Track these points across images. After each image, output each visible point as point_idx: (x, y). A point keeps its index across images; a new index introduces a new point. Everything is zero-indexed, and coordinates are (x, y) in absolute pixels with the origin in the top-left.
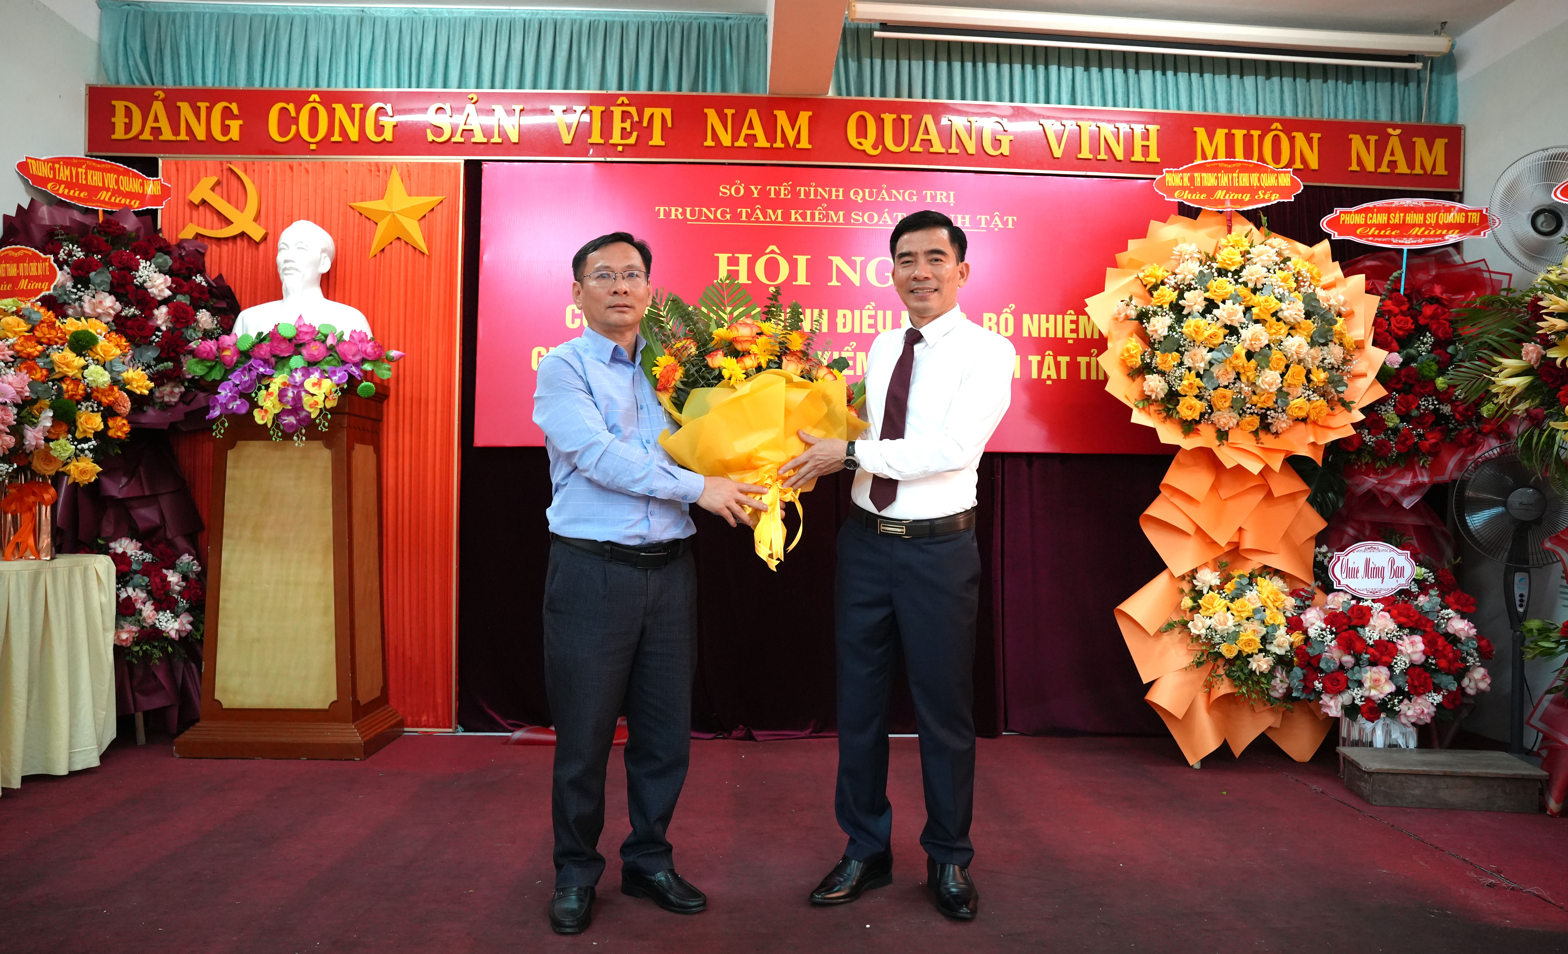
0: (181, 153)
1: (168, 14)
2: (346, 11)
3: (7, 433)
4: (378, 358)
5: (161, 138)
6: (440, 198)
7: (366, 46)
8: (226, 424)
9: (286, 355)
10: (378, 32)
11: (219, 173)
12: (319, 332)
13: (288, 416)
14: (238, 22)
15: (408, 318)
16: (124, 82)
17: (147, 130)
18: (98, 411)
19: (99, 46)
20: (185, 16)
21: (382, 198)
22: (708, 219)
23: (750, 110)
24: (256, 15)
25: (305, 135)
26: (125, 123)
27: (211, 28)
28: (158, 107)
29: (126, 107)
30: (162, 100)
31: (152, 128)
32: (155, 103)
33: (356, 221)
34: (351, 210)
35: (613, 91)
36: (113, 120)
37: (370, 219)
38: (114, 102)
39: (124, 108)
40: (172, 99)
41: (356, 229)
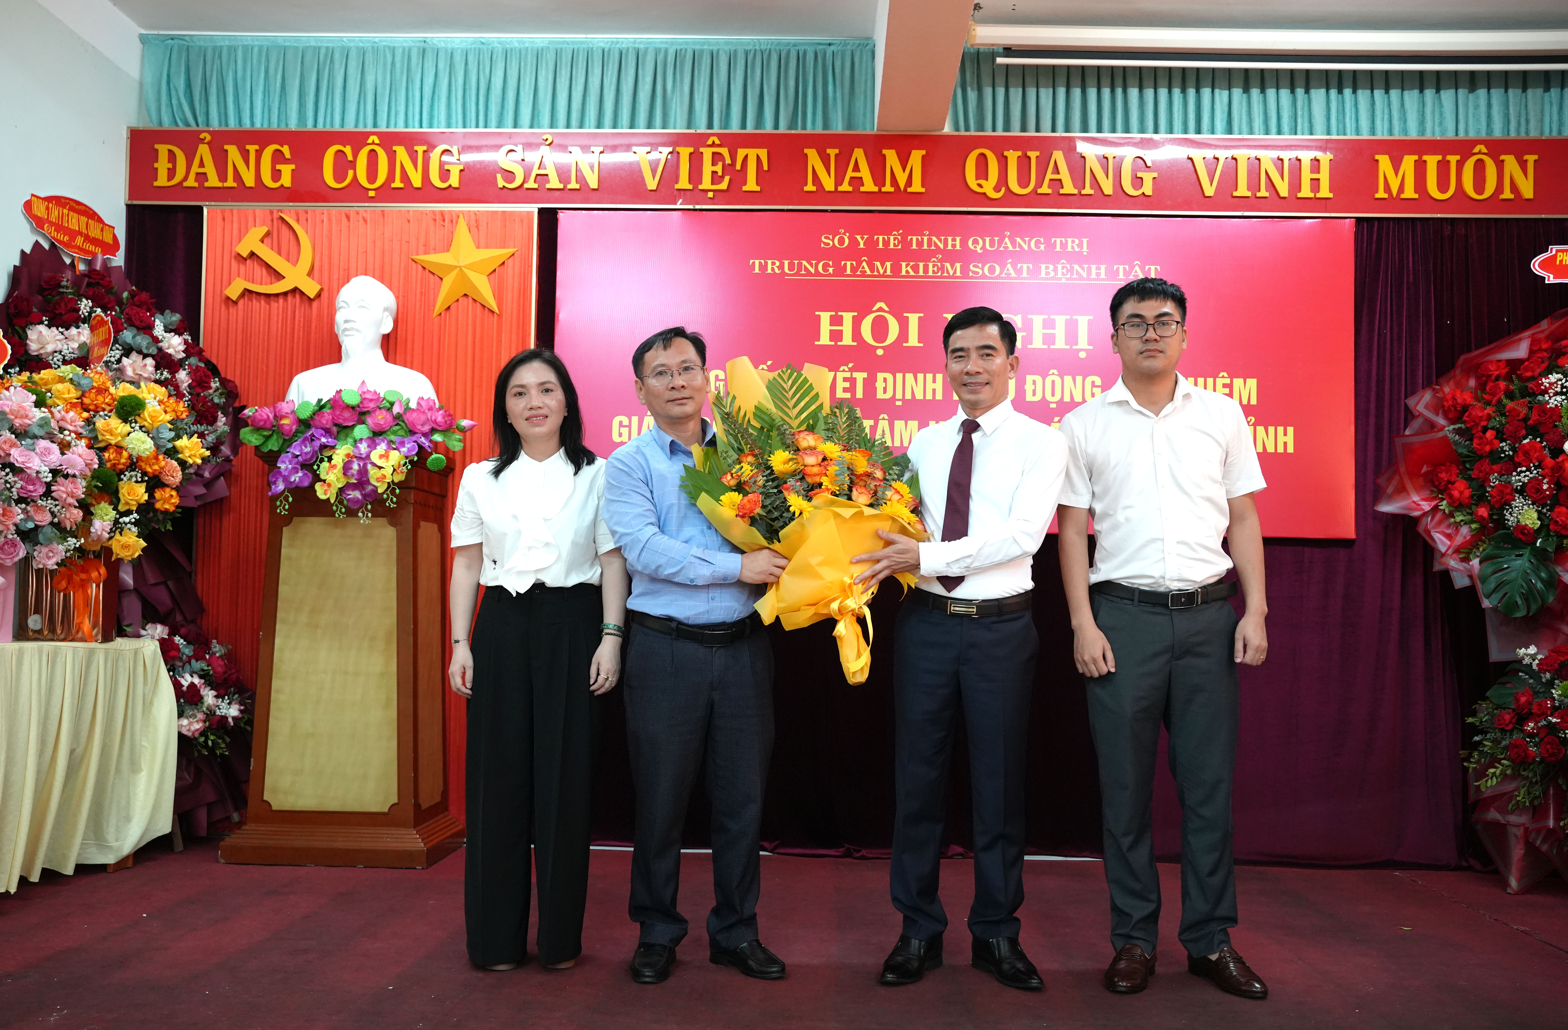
0: (228, 201)
1: (214, 48)
2: (406, 41)
3: (75, 507)
4: (448, 428)
5: (207, 184)
6: (512, 250)
7: (429, 80)
8: (291, 499)
9: (350, 424)
10: (441, 65)
11: (270, 223)
12: (384, 399)
13: (353, 490)
14: (289, 56)
15: (476, 384)
16: (167, 124)
17: (192, 176)
18: (142, 481)
19: (141, 84)
20: (232, 49)
21: (448, 251)
22: (809, 273)
23: (856, 150)
24: (307, 47)
25: (363, 180)
26: (169, 169)
27: (259, 62)
28: (203, 150)
29: (170, 151)
30: (208, 143)
31: (197, 174)
32: (201, 146)
33: (419, 276)
34: (414, 264)
35: (703, 130)
36: (156, 165)
37: (434, 275)
38: (157, 146)
39: (167, 152)
40: (219, 141)
41: (419, 284)
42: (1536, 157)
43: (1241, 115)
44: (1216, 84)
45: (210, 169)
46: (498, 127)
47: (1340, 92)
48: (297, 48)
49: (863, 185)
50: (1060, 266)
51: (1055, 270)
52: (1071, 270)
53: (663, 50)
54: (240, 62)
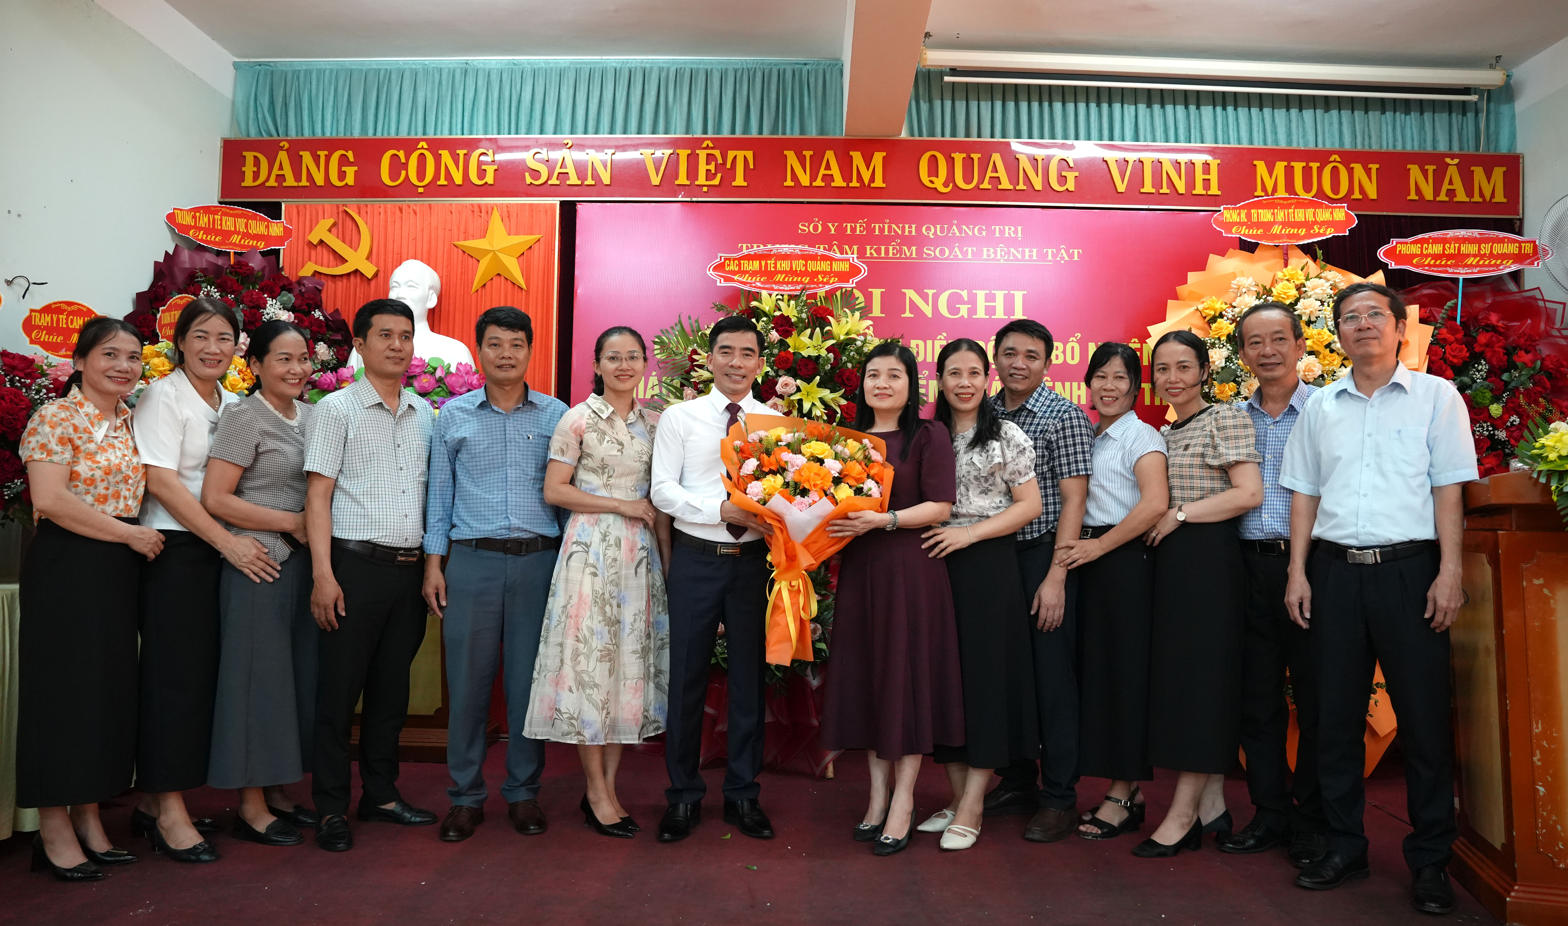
0: (302, 198)
1: (292, 72)
2: (451, 63)
6: (537, 237)
7: (470, 95)
10: (480, 83)
11: (336, 215)
14: (355, 77)
16: (254, 135)
17: (273, 177)
19: (233, 103)
20: (308, 73)
21: (484, 237)
23: (827, 151)
24: (370, 69)
25: (414, 179)
26: (254, 172)
27: (330, 83)
28: (283, 156)
29: (255, 157)
30: (286, 150)
31: (277, 175)
32: (280, 152)
33: (460, 258)
34: (456, 248)
35: (699, 135)
36: (243, 169)
37: (471, 258)
38: (244, 153)
39: (253, 158)
40: (296, 148)
41: (459, 265)
42: (1377, 166)
43: (1145, 126)
44: (1125, 100)
45: (288, 172)
46: (527, 134)
47: (1224, 109)
48: (361, 70)
49: (834, 181)
50: (999, 250)
51: (995, 253)
52: (1009, 253)
53: (665, 69)
54: (314, 83)
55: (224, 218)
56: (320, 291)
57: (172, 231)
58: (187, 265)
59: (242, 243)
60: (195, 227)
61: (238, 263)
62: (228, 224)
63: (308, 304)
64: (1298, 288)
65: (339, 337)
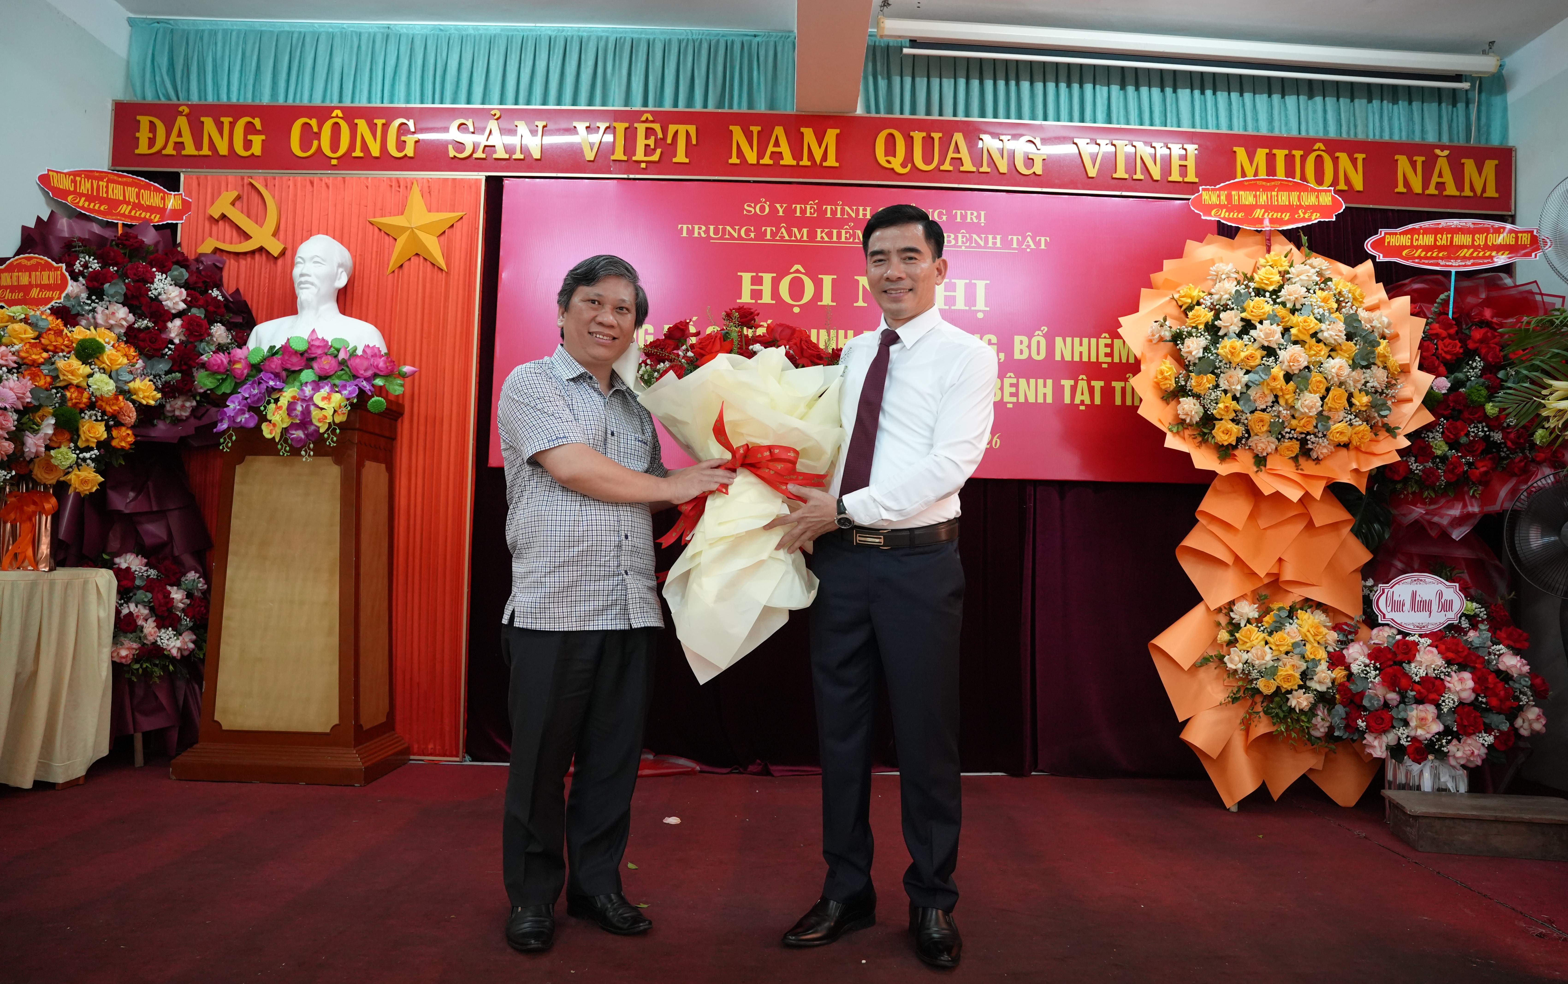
0: (203, 168)
1: (197, 32)
2: (371, 27)
3: (6, 439)
4: (391, 373)
6: (460, 214)
8: (234, 438)
9: (297, 369)
10: (402, 50)
11: (240, 188)
13: (296, 430)
14: (265, 39)
15: (425, 335)
16: (150, 98)
18: (102, 420)
19: (128, 62)
20: (213, 33)
22: (732, 237)
23: (777, 128)
24: (282, 32)
25: (326, 150)
26: (149, 138)
27: (237, 44)
28: (182, 122)
29: (151, 122)
30: (187, 116)
31: (176, 143)
32: (179, 118)
33: (376, 237)
34: (371, 226)
35: (638, 107)
36: (137, 135)
37: (389, 235)
38: (138, 118)
39: (148, 123)
40: (196, 114)
41: (375, 244)
42: (1364, 156)
43: (1118, 108)
44: (1097, 79)
45: (187, 139)
46: (452, 103)
47: (1203, 93)
48: (272, 32)
49: (783, 159)
50: (960, 236)
51: (956, 239)
52: (970, 239)
53: (604, 38)
54: (220, 45)
55: (111, 186)
56: (221, 269)
57: (46, 194)
58: (66, 234)
59: (133, 214)
60: (74, 192)
61: (125, 234)
62: (116, 192)
63: (204, 282)
64: (1283, 274)
65: (239, 320)
